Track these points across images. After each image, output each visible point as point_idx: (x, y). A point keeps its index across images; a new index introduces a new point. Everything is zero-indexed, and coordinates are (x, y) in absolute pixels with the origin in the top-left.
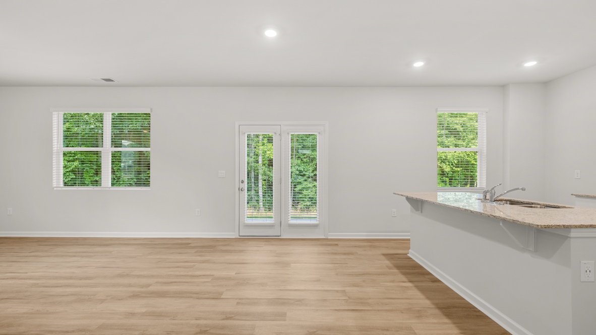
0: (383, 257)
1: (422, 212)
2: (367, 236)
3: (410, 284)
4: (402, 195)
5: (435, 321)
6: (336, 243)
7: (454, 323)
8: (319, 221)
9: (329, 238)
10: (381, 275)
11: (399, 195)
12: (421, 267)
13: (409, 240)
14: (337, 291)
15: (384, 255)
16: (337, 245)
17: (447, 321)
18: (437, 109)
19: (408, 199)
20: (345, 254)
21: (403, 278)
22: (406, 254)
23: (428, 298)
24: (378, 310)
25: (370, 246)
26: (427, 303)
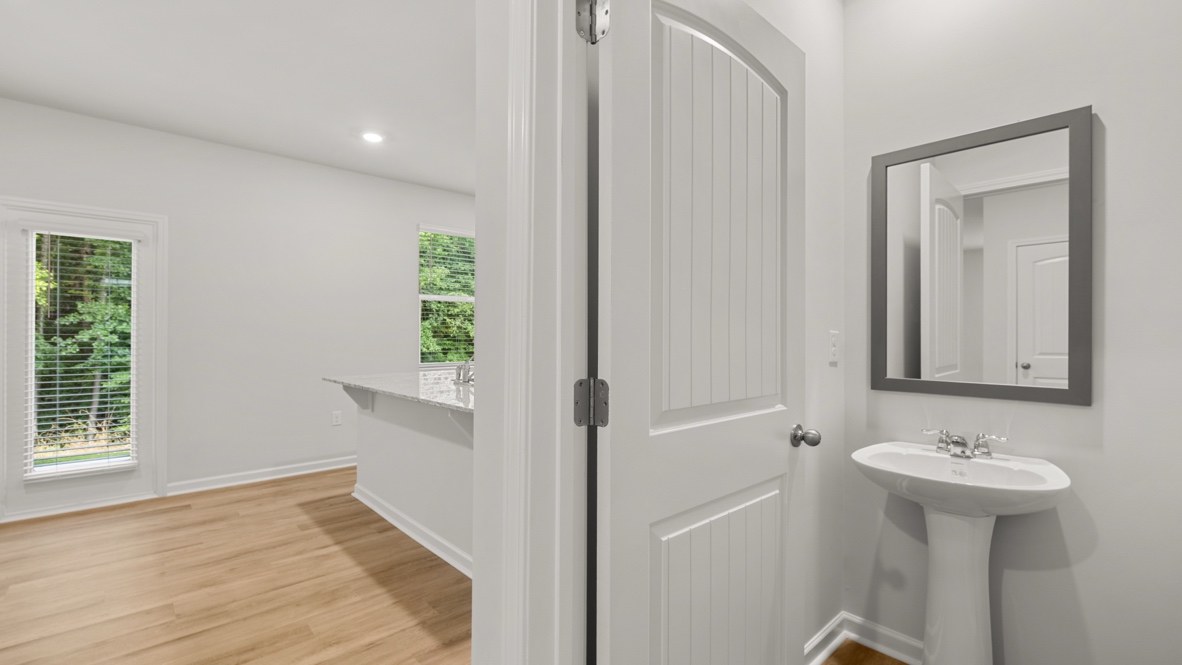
0: (298, 510)
1: (373, 411)
2: (274, 473)
3: (336, 548)
4: (335, 382)
5: (358, 598)
6: (187, 503)
7: (389, 591)
8: (137, 458)
9: (170, 494)
10: (280, 546)
11: (330, 381)
12: (370, 511)
13: (355, 468)
14: (148, 612)
15: (301, 505)
16: (188, 506)
17: (379, 590)
18: (419, 225)
19: (348, 388)
20: (204, 523)
21: (327, 540)
22: (350, 494)
23: (361, 564)
24: (245, 619)
25: (276, 494)
26: (358, 571)
